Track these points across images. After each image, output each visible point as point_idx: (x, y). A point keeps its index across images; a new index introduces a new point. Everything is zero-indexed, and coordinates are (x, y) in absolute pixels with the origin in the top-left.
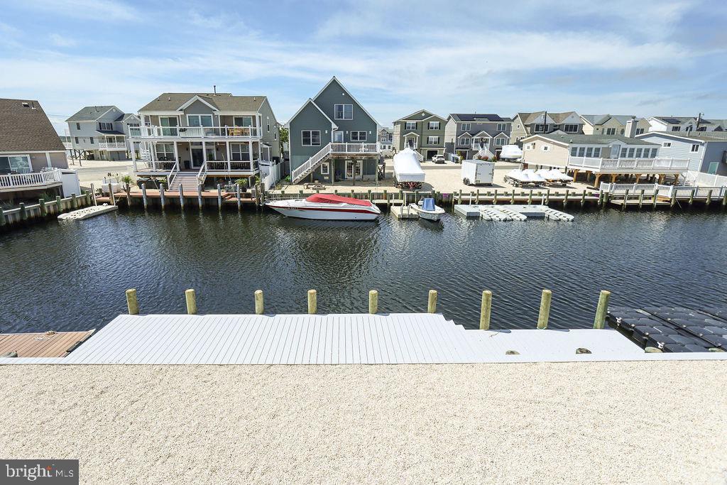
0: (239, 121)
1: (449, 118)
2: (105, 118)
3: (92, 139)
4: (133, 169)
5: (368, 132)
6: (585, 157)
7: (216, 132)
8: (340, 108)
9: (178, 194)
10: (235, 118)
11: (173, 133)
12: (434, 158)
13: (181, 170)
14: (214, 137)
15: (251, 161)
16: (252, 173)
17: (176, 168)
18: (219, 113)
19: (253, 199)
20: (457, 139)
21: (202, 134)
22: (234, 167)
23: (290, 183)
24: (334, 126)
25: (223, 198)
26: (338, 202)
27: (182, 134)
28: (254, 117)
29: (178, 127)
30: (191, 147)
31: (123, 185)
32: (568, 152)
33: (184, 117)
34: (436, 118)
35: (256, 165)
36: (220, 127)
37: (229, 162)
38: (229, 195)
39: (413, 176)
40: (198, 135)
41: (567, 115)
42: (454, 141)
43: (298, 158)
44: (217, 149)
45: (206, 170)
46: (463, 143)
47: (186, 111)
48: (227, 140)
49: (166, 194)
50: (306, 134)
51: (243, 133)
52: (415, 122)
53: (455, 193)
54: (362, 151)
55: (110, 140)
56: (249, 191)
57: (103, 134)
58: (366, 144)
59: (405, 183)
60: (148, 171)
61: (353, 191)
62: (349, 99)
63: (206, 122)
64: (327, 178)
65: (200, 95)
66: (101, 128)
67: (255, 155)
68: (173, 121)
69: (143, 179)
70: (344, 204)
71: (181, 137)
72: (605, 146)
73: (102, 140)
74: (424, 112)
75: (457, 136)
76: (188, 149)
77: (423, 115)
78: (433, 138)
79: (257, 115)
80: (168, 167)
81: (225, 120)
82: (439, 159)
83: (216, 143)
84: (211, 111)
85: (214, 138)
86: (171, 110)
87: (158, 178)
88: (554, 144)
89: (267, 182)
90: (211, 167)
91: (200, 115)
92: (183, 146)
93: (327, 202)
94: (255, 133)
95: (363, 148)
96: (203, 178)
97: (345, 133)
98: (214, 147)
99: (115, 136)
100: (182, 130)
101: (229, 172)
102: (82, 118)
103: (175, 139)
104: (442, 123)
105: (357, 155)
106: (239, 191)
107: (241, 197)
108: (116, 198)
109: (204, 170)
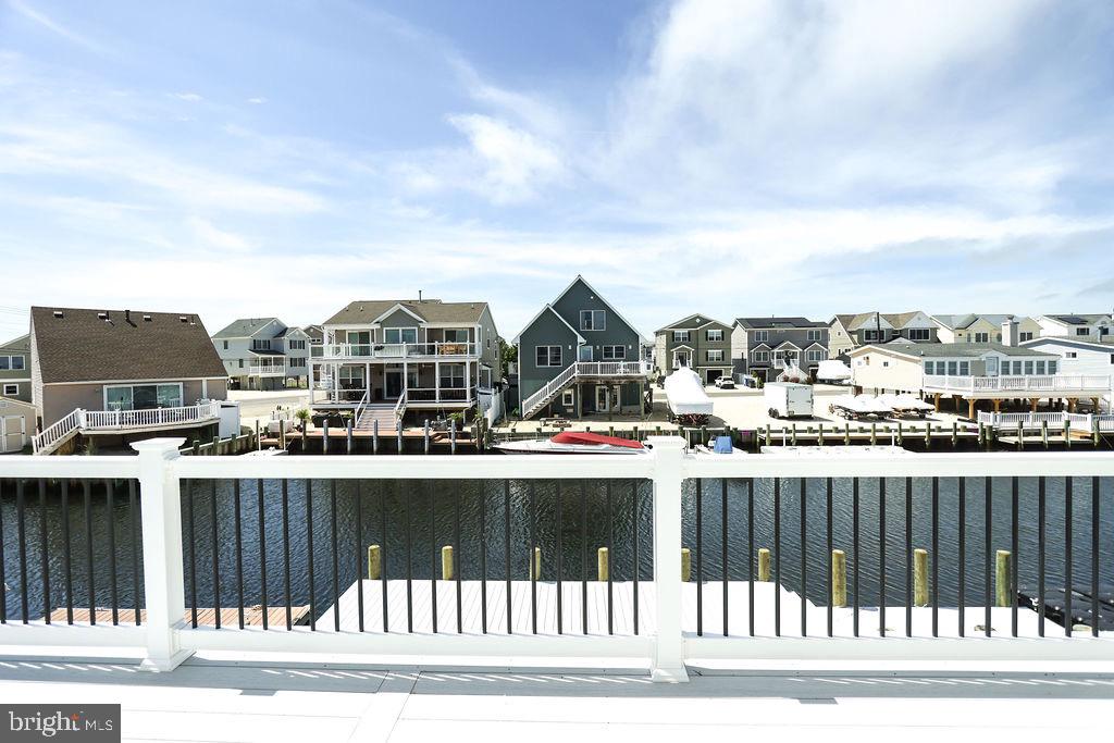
0: (451, 335)
1: (735, 325)
2: (261, 333)
3: (241, 361)
4: (308, 400)
5: (627, 347)
6: (947, 376)
7: (420, 350)
8: (588, 316)
9: (371, 433)
10: (446, 332)
11: (365, 352)
12: (718, 382)
13: (372, 401)
14: (418, 356)
15: (468, 389)
16: (468, 404)
17: (365, 399)
18: (426, 326)
19: (473, 441)
20: (750, 354)
21: (404, 353)
22: (445, 396)
23: (520, 418)
24: (580, 339)
25: (431, 439)
26: (597, 443)
27: (378, 354)
28: (472, 330)
29: (372, 345)
30: (386, 370)
31: (298, 422)
32: (920, 369)
33: (379, 331)
34: (716, 325)
35: (474, 393)
36: (426, 344)
37: (437, 389)
38: (438, 434)
39: (695, 406)
40: (399, 355)
41: (911, 315)
42: (746, 357)
43: (531, 383)
44: (421, 373)
45: (406, 401)
46: (759, 359)
47: (382, 324)
48: (437, 359)
49: (354, 434)
50: (543, 351)
51: (458, 351)
52: (686, 331)
53: (760, 429)
54: (621, 372)
55: (265, 362)
56: (467, 429)
57: (257, 355)
58: (626, 363)
59: (685, 416)
60: (328, 404)
61: (612, 428)
62: (600, 303)
63: (408, 338)
64: (571, 411)
65: (403, 303)
66: (257, 347)
67: (473, 381)
68: (364, 337)
69: (321, 414)
70: (605, 446)
71: (375, 358)
72: (976, 359)
73: (255, 362)
74: (698, 317)
75: (750, 349)
76: (381, 373)
77: (698, 321)
78: (715, 353)
79: (477, 326)
80: (356, 397)
81: (434, 334)
82: (726, 382)
83: (420, 364)
84: (416, 323)
85: (418, 359)
86: (364, 322)
87: (341, 413)
88: (897, 357)
89: (490, 415)
90: (413, 396)
91: (400, 329)
92: (377, 369)
93: (581, 443)
94: (472, 350)
95: (622, 369)
96: (402, 412)
97: (595, 348)
98: (417, 370)
99: (272, 357)
100: (377, 349)
101: (437, 404)
102: (232, 335)
103: (367, 361)
104: (726, 333)
105: (613, 378)
106: (452, 430)
107: (456, 438)
108: (288, 439)
109: (402, 402)
